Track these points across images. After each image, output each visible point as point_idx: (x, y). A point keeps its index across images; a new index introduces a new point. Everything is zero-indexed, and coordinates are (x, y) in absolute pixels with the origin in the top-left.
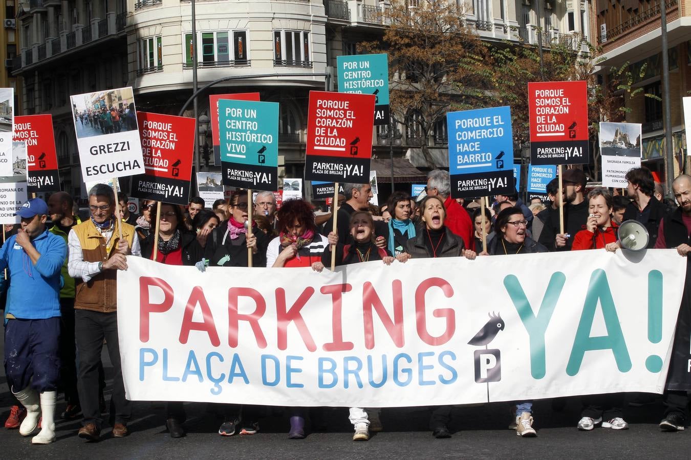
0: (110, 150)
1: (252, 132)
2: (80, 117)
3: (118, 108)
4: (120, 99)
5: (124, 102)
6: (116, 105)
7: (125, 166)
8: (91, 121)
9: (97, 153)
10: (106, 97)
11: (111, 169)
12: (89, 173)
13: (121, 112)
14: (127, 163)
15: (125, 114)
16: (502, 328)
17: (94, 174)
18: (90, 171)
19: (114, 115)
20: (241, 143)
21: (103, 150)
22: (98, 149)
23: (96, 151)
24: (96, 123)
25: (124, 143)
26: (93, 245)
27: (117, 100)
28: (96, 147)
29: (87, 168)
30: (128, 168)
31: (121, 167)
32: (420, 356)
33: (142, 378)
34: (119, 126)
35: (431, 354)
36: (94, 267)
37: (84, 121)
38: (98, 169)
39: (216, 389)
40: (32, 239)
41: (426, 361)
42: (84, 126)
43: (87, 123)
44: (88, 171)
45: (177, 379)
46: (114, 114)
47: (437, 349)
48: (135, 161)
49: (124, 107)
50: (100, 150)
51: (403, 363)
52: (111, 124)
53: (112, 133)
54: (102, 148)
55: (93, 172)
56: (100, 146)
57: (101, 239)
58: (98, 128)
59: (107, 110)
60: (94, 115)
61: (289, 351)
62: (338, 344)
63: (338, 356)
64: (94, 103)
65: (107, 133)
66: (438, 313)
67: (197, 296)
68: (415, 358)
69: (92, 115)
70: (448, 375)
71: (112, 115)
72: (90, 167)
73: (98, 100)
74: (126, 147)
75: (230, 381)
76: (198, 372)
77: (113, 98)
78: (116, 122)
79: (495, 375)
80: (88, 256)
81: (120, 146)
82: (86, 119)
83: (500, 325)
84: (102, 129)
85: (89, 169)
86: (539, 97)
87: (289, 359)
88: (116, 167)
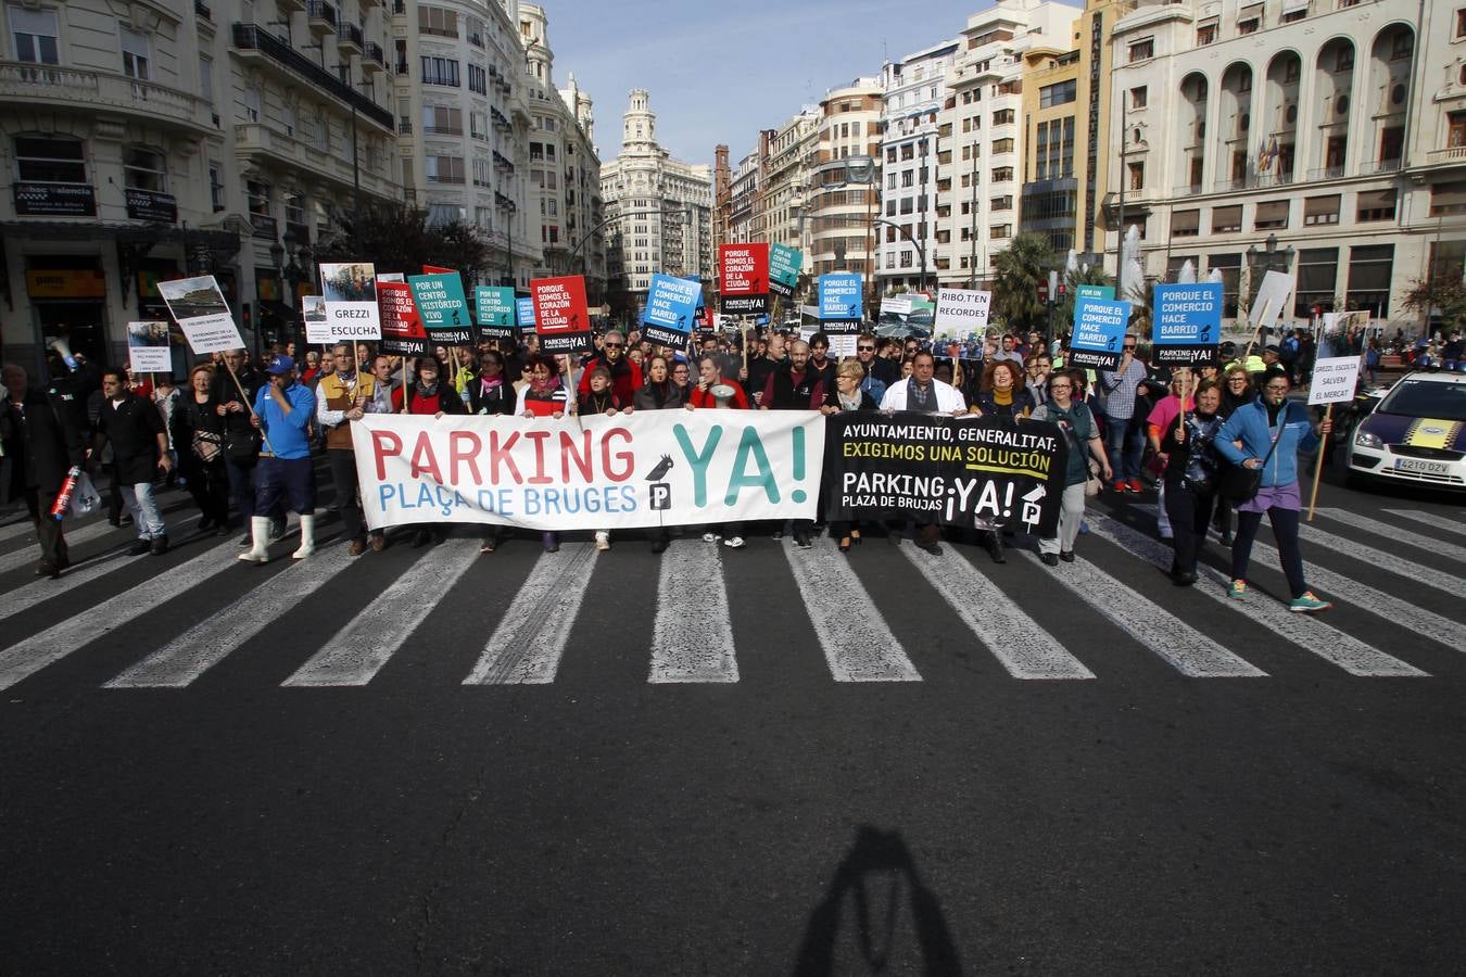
0: (352, 316)
1: (443, 300)
2: (327, 283)
3: (361, 280)
4: (362, 272)
6: (358, 277)
7: (364, 331)
10: (351, 270)
11: (353, 331)
13: (363, 284)
14: (367, 329)
15: (366, 286)
16: (672, 466)
20: (435, 310)
21: (346, 315)
24: (341, 290)
25: (365, 311)
26: (337, 394)
27: (360, 273)
30: (368, 332)
31: (361, 331)
32: (606, 490)
33: (384, 509)
34: (361, 296)
35: (616, 488)
36: (338, 416)
37: (332, 288)
39: (446, 512)
40: (283, 391)
41: (611, 494)
42: (332, 292)
43: (334, 290)
45: (414, 506)
46: (357, 285)
47: (620, 485)
48: (374, 327)
49: (365, 280)
50: (344, 314)
51: (592, 496)
52: (354, 293)
53: (355, 301)
54: (345, 312)
56: (344, 310)
57: (345, 389)
58: (343, 295)
59: (351, 280)
60: (341, 284)
61: (501, 486)
62: (541, 478)
63: (541, 488)
64: (340, 273)
66: (620, 456)
67: (423, 440)
68: (602, 492)
69: (337, 283)
70: (629, 505)
71: (355, 285)
73: (343, 271)
74: (366, 314)
75: (457, 505)
76: (430, 499)
77: (356, 271)
78: (359, 292)
79: (666, 504)
80: (333, 405)
82: (334, 286)
83: (669, 464)
86: (728, 257)
87: (501, 492)
88: (357, 331)
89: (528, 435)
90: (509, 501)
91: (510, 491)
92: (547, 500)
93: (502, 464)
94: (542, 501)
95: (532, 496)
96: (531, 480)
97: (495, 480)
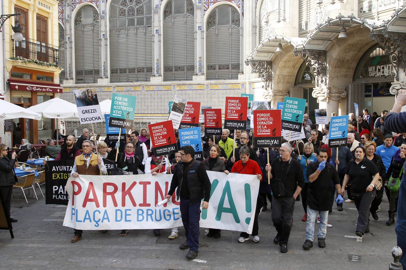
0: (89, 112)
3: (91, 96)
4: (91, 92)
5: (93, 94)
6: (90, 95)
7: (95, 119)
8: (81, 100)
10: (86, 91)
11: (90, 120)
14: (96, 118)
15: (94, 98)
23: (84, 112)
24: (83, 101)
25: (94, 110)
27: (90, 92)
29: (81, 119)
30: (96, 119)
31: (94, 119)
32: (173, 209)
34: (92, 103)
37: (79, 100)
38: (85, 119)
43: (80, 102)
44: (82, 120)
46: (90, 98)
48: (99, 117)
49: (93, 95)
50: (86, 112)
52: (89, 102)
54: (86, 111)
55: (84, 120)
57: (85, 161)
58: (84, 103)
59: (87, 96)
64: (82, 93)
65: (88, 105)
69: (82, 98)
74: (95, 111)
77: (89, 92)
81: (93, 111)
82: (80, 100)
87: (126, 210)
88: (92, 119)
89: (140, 183)
90: (130, 215)
91: (130, 210)
92: (148, 215)
93: (127, 197)
94: (145, 215)
95: (140, 212)
96: (140, 205)
97: (124, 205)
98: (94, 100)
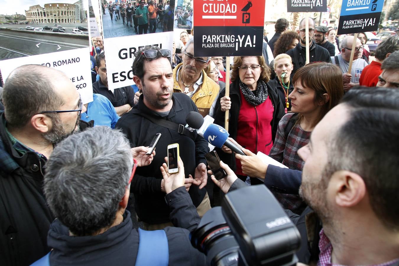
2: (109, 9)
8: (123, 16)
9: (126, 57)
12: (116, 80)
13: (160, 7)
15: (164, 11)
17: (121, 80)
18: (117, 77)
19: (151, 11)
21: (133, 53)
22: (128, 52)
23: (126, 54)
24: (129, 19)
28: (126, 50)
29: (113, 74)
34: (155, 24)
37: (114, 15)
38: (126, 74)
42: (114, 21)
43: (118, 18)
44: (114, 78)
46: (152, 8)
50: (131, 53)
52: (147, 22)
53: (146, 33)
54: (133, 50)
56: (130, 49)
58: (131, 26)
59: (145, 3)
60: (128, 8)
65: (141, 33)
69: (126, 7)
71: (149, 10)
72: (117, 73)
78: (152, 19)
82: (117, 12)
84: (135, 27)
85: (115, 76)
98: (161, 18)
